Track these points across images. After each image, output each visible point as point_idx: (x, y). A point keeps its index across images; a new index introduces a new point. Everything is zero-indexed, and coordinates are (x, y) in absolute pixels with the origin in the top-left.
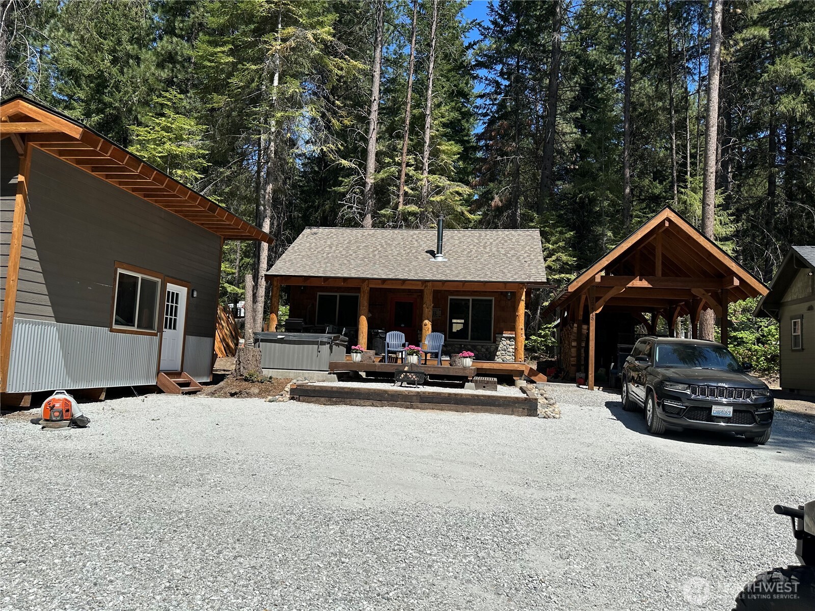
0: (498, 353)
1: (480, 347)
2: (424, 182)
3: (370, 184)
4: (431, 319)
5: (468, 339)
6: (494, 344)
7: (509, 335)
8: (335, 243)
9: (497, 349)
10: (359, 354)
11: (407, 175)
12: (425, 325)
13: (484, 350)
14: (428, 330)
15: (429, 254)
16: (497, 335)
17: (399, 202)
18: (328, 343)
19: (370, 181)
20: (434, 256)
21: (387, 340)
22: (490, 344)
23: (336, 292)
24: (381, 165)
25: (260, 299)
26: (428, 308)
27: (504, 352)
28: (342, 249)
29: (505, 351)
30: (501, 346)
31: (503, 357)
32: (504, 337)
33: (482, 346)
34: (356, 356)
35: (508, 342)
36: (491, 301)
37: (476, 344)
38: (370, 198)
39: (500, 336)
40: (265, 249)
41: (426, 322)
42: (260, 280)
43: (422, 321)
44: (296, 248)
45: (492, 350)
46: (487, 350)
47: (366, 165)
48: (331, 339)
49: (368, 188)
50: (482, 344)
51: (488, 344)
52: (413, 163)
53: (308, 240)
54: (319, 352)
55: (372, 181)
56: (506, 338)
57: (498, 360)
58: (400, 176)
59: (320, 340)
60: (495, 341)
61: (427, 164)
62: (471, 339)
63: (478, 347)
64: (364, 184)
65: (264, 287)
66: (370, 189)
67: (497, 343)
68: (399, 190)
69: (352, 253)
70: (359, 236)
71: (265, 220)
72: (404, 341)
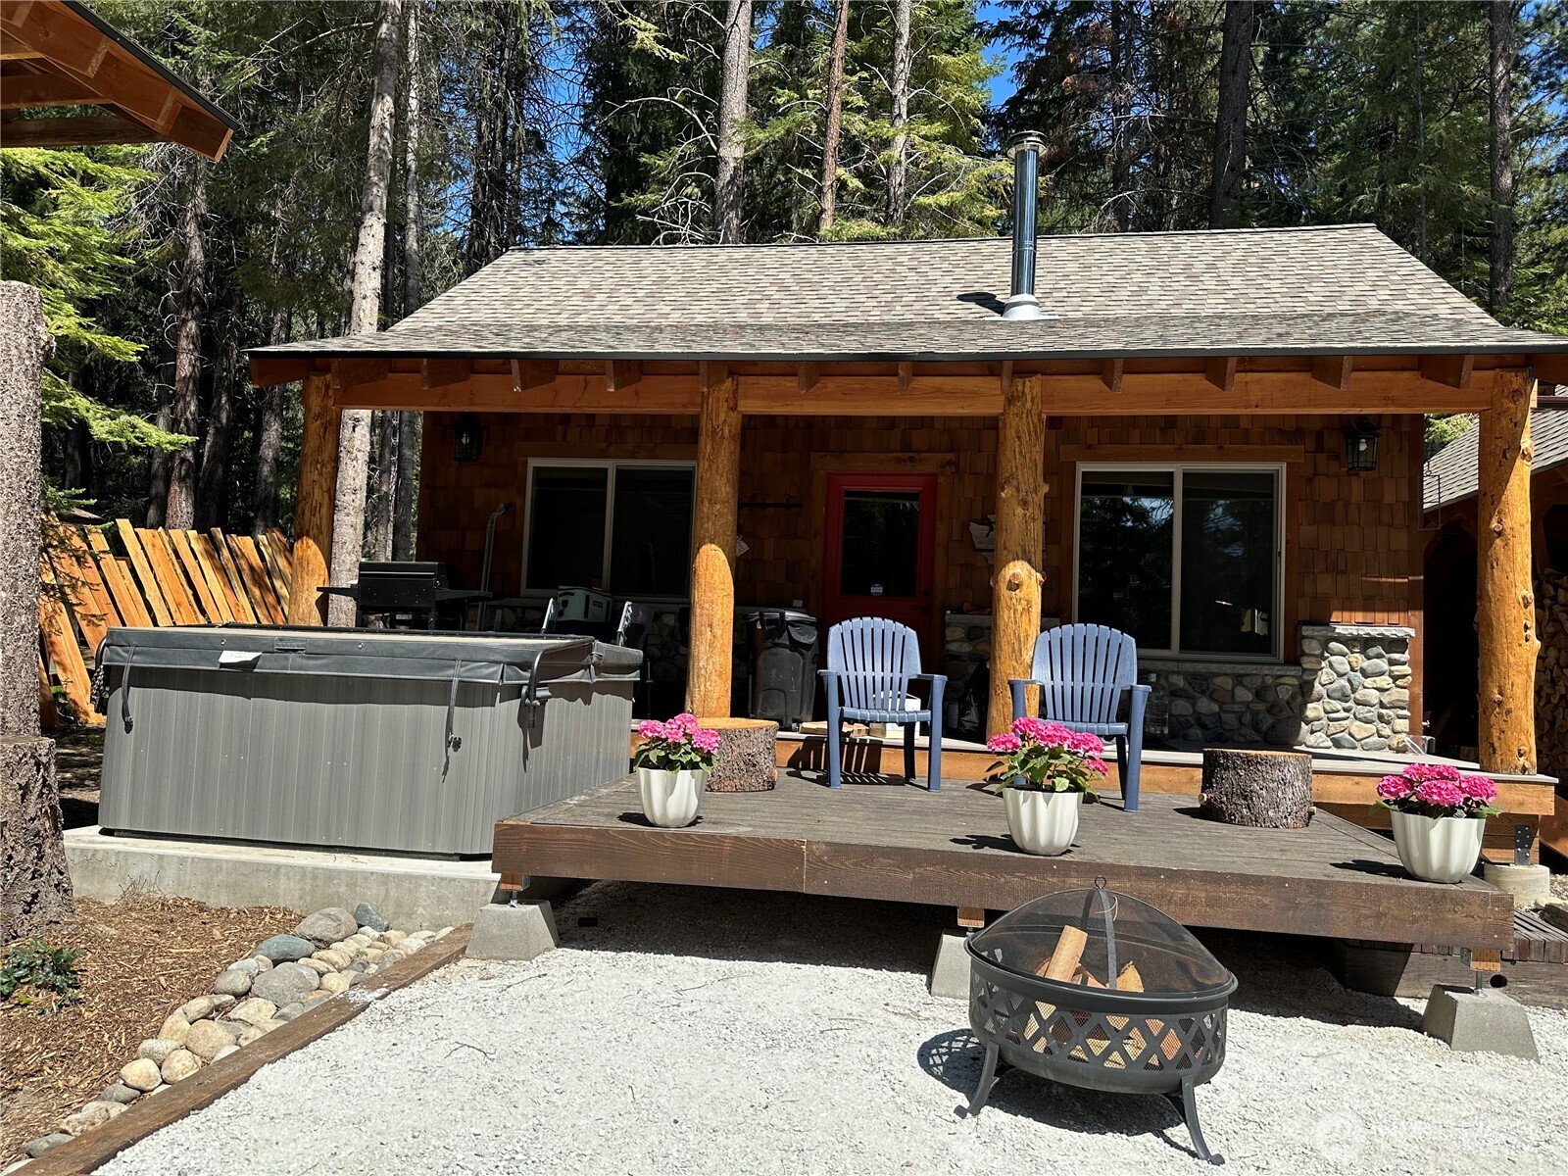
0: (1312, 710)
1: (1226, 683)
2: (897, 151)
3: (732, 164)
4: (1039, 558)
5: (1167, 646)
6: (1293, 671)
7: (1364, 631)
8: (607, 285)
9: (1305, 692)
10: (684, 777)
11: (844, 133)
12: (1014, 586)
13: (1244, 695)
14: (1028, 610)
15: (972, 305)
16: (1307, 631)
17: (823, 211)
18: (514, 692)
19: (732, 153)
20: (1001, 308)
21: (835, 663)
22: (1277, 670)
23: (604, 455)
24: (762, 107)
25: (348, 498)
26: (1025, 504)
27: (1338, 705)
28: (629, 301)
29: (1344, 698)
30: (1325, 675)
31: (1334, 727)
32: (1341, 639)
33: (1239, 679)
34: (669, 789)
35: (1358, 659)
36: (1270, 479)
37: (1214, 668)
38: (731, 206)
39: (1319, 632)
40: (365, 322)
41: (1018, 569)
42: (346, 433)
43: (992, 569)
44: (460, 300)
45: (1284, 693)
46: (1259, 694)
47: (719, 108)
48: (525, 666)
49: (726, 175)
50: (1239, 669)
51: (1266, 670)
52: (861, 103)
53: (511, 278)
54: (457, 745)
55: (739, 152)
56: (1350, 642)
57: (1311, 739)
58: (824, 135)
59: (455, 675)
60: (1294, 657)
61: (904, 101)
62: (1185, 646)
63: (1218, 681)
64: (712, 164)
65: (363, 457)
66: (733, 178)
67: (1307, 663)
68: (820, 175)
69: (667, 310)
70: (697, 265)
71: (368, 222)
72: (914, 667)
